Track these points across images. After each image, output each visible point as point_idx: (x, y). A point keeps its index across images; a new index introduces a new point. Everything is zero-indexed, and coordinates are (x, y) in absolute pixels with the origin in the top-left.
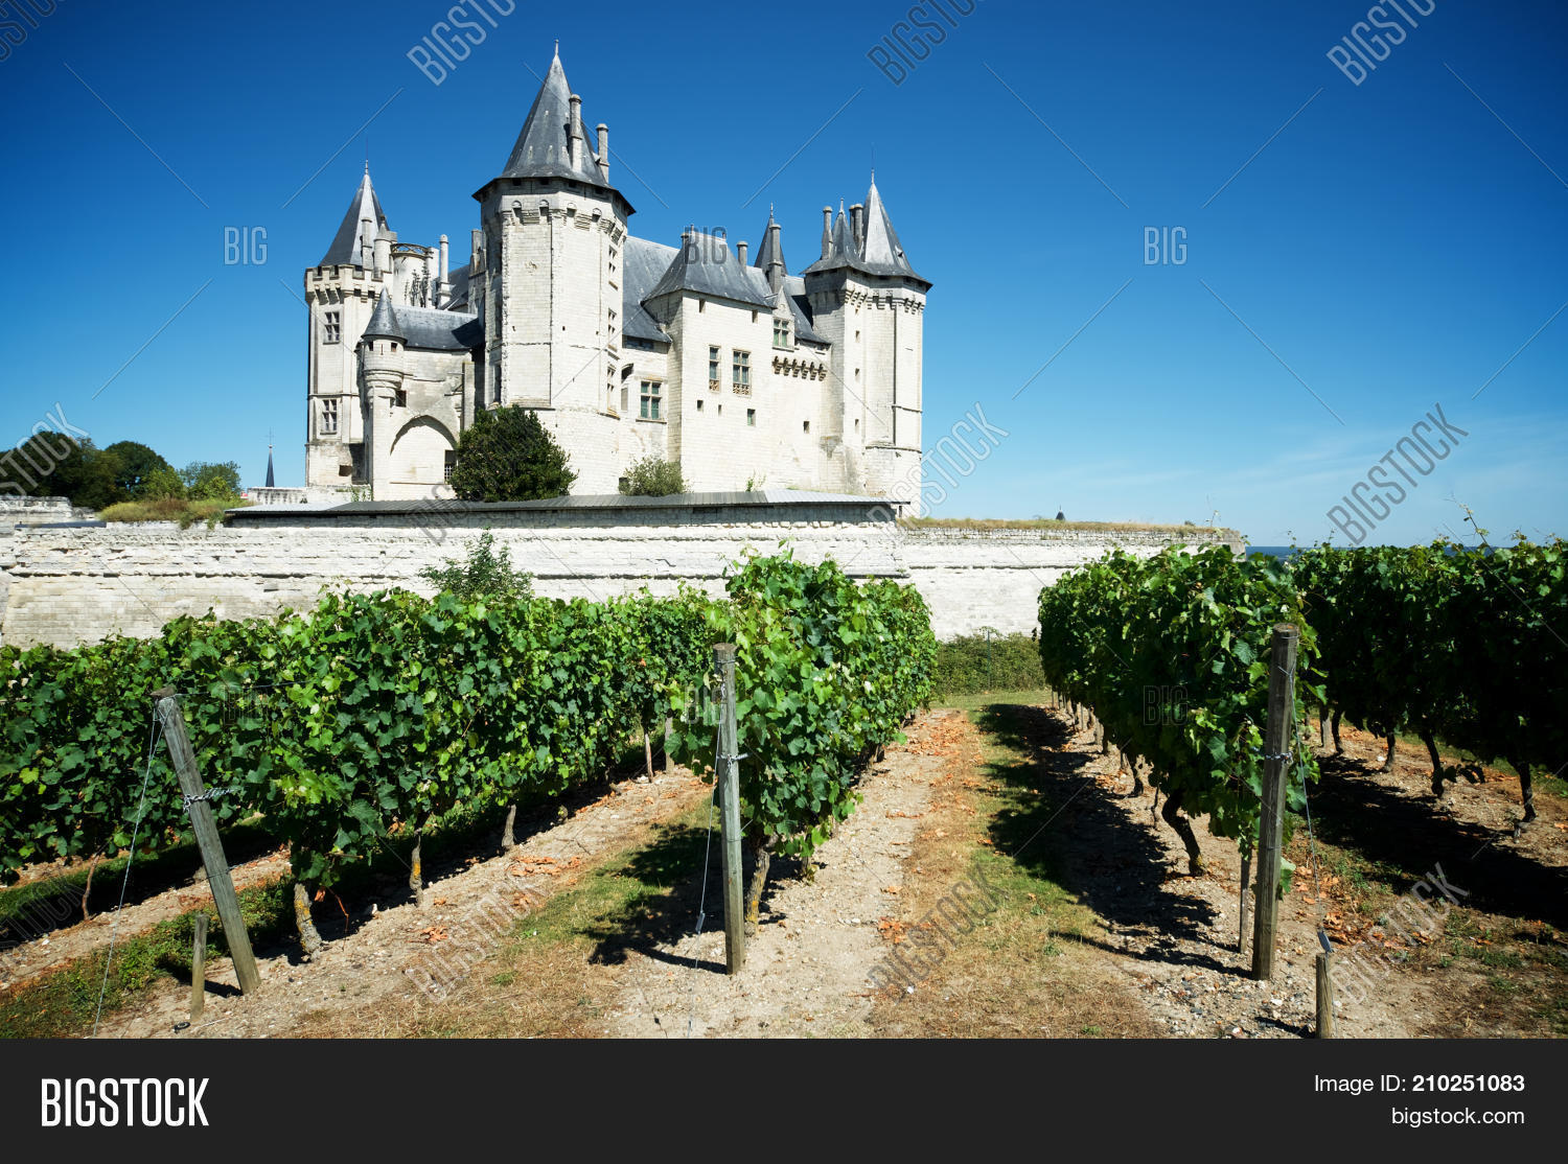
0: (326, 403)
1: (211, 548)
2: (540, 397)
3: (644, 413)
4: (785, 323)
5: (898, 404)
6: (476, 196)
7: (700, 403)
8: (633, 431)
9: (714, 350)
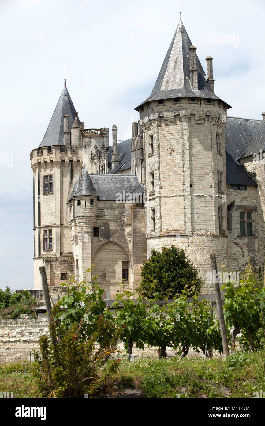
0: (46, 231)
1: (28, 328)
2: (178, 228)
3: (242, 232)
6: (137, 109)
8: (236, 244)
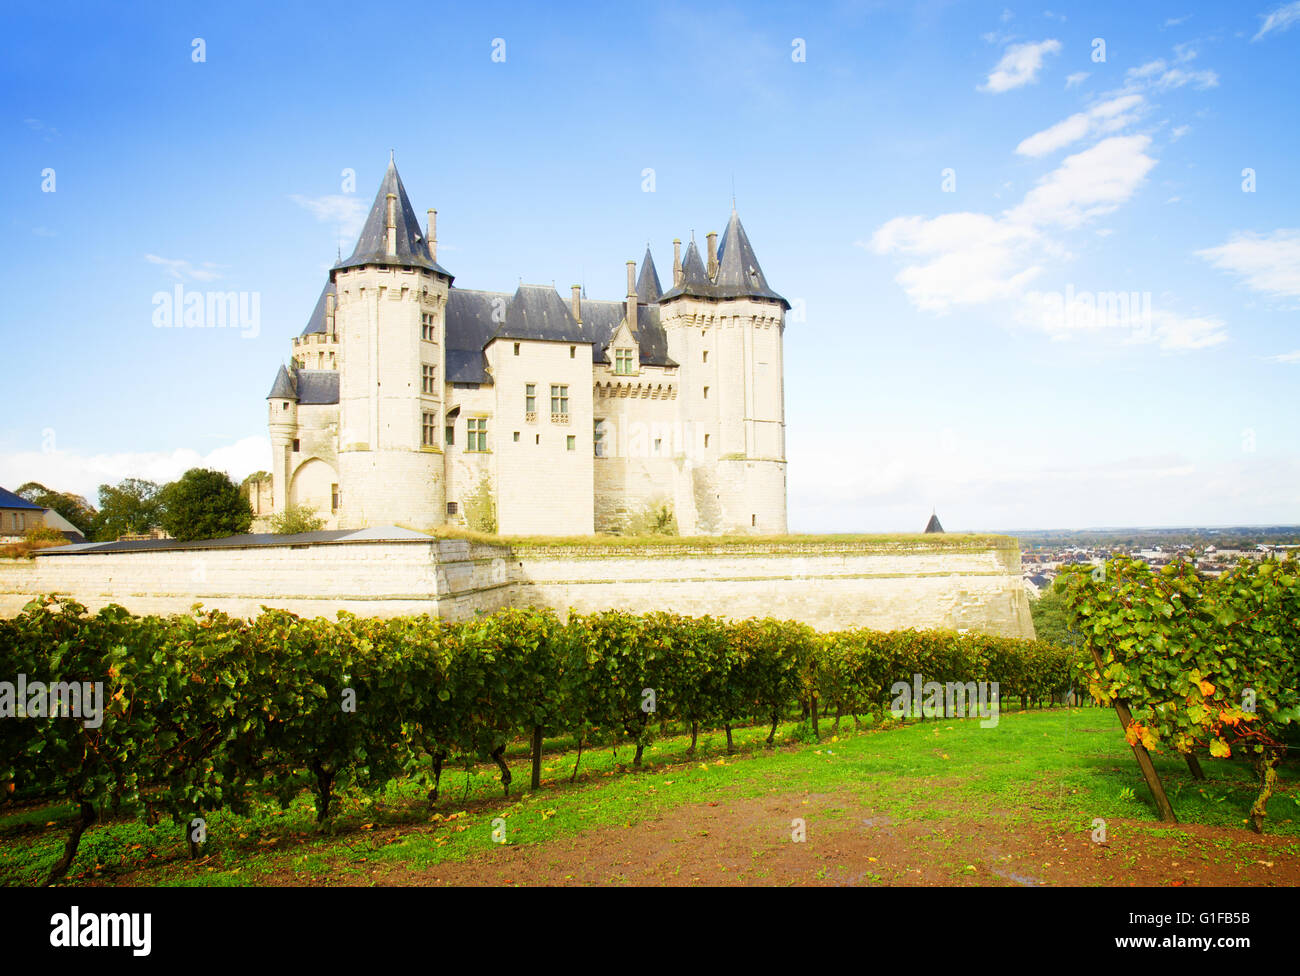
3: (470, 446)
4: (628, 351)
5: (748, 417)
7: (516, 434)
8: (460, 462)
9: (530, 387)
